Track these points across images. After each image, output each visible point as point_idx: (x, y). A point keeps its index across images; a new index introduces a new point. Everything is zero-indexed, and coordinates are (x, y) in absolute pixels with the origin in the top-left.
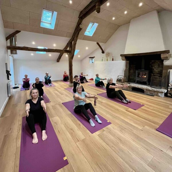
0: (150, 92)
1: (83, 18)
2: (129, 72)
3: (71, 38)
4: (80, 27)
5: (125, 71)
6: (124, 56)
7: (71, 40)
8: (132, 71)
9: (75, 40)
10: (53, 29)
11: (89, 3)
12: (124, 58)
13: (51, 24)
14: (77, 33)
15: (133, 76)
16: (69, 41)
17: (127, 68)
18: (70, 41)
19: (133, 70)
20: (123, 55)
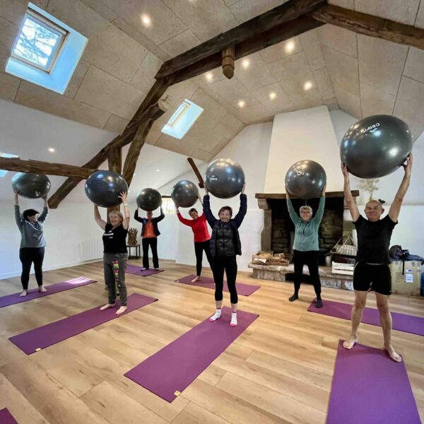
0: (328, 281)
1: (170, 82)
2: (272, 237)
3: (121, 134)
4: (157, 105)
5: (262, 234)
6: (264, 198)
7: (122, 140)
8: (277, 234)
9: (138, 144)
10: (62, 93)
11: (199, 43)
12: (264, 203)
13: (48, 73)
14: (147, 122)
15: (281, 245)
16: (110, 144)
17: (268, 228)
18: (115, 145)
19: (281, 230)
20: (263, 196)
